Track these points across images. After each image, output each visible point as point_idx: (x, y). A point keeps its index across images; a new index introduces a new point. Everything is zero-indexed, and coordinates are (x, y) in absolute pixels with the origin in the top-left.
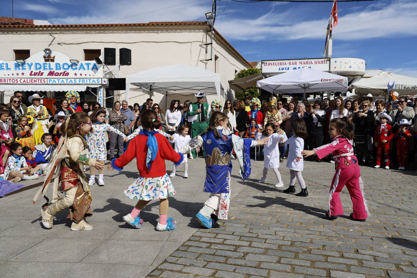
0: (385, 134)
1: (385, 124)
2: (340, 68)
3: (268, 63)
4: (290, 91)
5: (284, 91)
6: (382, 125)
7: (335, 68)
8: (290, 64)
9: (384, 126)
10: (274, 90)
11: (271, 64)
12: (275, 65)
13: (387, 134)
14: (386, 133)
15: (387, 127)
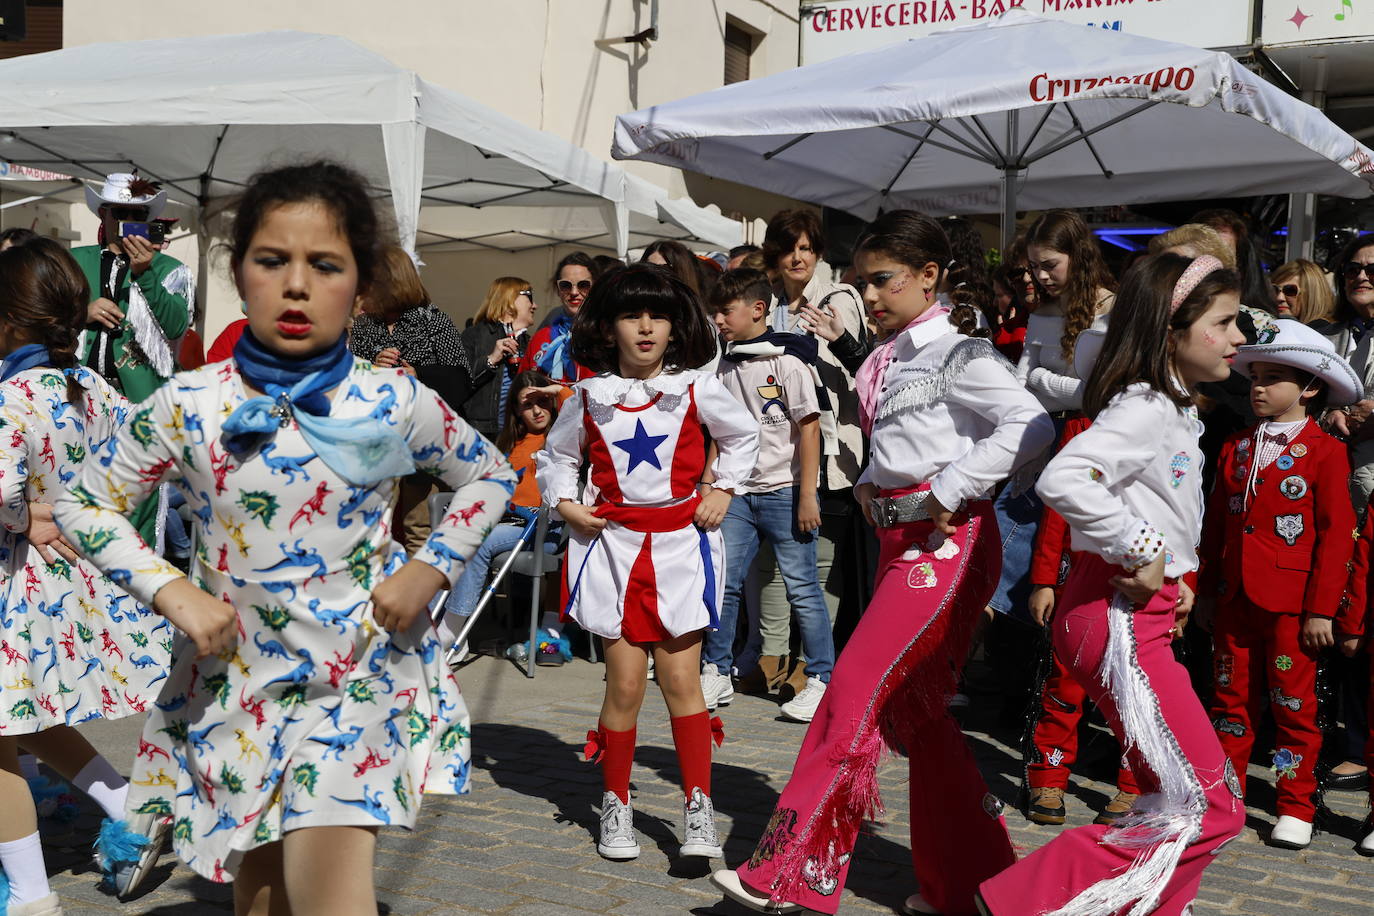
0: (1281, 522)
1: (1293, 425)
2: (1340, 17)
3: (837, 15)
4: (987, 202)
5: (949, 201)
6: (1263, 428)
7: (1299, 18)
8: (979, 12)
9: (1281, 439)
10: (885, 192)
11: (855, 20)
12: (881, 21)
13: (1298, 521)
14: (1290, 508)
15: (1300, 450)
